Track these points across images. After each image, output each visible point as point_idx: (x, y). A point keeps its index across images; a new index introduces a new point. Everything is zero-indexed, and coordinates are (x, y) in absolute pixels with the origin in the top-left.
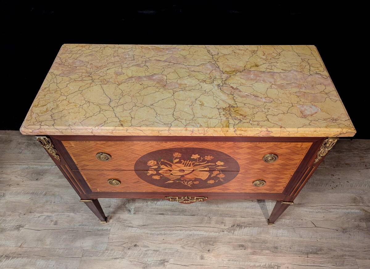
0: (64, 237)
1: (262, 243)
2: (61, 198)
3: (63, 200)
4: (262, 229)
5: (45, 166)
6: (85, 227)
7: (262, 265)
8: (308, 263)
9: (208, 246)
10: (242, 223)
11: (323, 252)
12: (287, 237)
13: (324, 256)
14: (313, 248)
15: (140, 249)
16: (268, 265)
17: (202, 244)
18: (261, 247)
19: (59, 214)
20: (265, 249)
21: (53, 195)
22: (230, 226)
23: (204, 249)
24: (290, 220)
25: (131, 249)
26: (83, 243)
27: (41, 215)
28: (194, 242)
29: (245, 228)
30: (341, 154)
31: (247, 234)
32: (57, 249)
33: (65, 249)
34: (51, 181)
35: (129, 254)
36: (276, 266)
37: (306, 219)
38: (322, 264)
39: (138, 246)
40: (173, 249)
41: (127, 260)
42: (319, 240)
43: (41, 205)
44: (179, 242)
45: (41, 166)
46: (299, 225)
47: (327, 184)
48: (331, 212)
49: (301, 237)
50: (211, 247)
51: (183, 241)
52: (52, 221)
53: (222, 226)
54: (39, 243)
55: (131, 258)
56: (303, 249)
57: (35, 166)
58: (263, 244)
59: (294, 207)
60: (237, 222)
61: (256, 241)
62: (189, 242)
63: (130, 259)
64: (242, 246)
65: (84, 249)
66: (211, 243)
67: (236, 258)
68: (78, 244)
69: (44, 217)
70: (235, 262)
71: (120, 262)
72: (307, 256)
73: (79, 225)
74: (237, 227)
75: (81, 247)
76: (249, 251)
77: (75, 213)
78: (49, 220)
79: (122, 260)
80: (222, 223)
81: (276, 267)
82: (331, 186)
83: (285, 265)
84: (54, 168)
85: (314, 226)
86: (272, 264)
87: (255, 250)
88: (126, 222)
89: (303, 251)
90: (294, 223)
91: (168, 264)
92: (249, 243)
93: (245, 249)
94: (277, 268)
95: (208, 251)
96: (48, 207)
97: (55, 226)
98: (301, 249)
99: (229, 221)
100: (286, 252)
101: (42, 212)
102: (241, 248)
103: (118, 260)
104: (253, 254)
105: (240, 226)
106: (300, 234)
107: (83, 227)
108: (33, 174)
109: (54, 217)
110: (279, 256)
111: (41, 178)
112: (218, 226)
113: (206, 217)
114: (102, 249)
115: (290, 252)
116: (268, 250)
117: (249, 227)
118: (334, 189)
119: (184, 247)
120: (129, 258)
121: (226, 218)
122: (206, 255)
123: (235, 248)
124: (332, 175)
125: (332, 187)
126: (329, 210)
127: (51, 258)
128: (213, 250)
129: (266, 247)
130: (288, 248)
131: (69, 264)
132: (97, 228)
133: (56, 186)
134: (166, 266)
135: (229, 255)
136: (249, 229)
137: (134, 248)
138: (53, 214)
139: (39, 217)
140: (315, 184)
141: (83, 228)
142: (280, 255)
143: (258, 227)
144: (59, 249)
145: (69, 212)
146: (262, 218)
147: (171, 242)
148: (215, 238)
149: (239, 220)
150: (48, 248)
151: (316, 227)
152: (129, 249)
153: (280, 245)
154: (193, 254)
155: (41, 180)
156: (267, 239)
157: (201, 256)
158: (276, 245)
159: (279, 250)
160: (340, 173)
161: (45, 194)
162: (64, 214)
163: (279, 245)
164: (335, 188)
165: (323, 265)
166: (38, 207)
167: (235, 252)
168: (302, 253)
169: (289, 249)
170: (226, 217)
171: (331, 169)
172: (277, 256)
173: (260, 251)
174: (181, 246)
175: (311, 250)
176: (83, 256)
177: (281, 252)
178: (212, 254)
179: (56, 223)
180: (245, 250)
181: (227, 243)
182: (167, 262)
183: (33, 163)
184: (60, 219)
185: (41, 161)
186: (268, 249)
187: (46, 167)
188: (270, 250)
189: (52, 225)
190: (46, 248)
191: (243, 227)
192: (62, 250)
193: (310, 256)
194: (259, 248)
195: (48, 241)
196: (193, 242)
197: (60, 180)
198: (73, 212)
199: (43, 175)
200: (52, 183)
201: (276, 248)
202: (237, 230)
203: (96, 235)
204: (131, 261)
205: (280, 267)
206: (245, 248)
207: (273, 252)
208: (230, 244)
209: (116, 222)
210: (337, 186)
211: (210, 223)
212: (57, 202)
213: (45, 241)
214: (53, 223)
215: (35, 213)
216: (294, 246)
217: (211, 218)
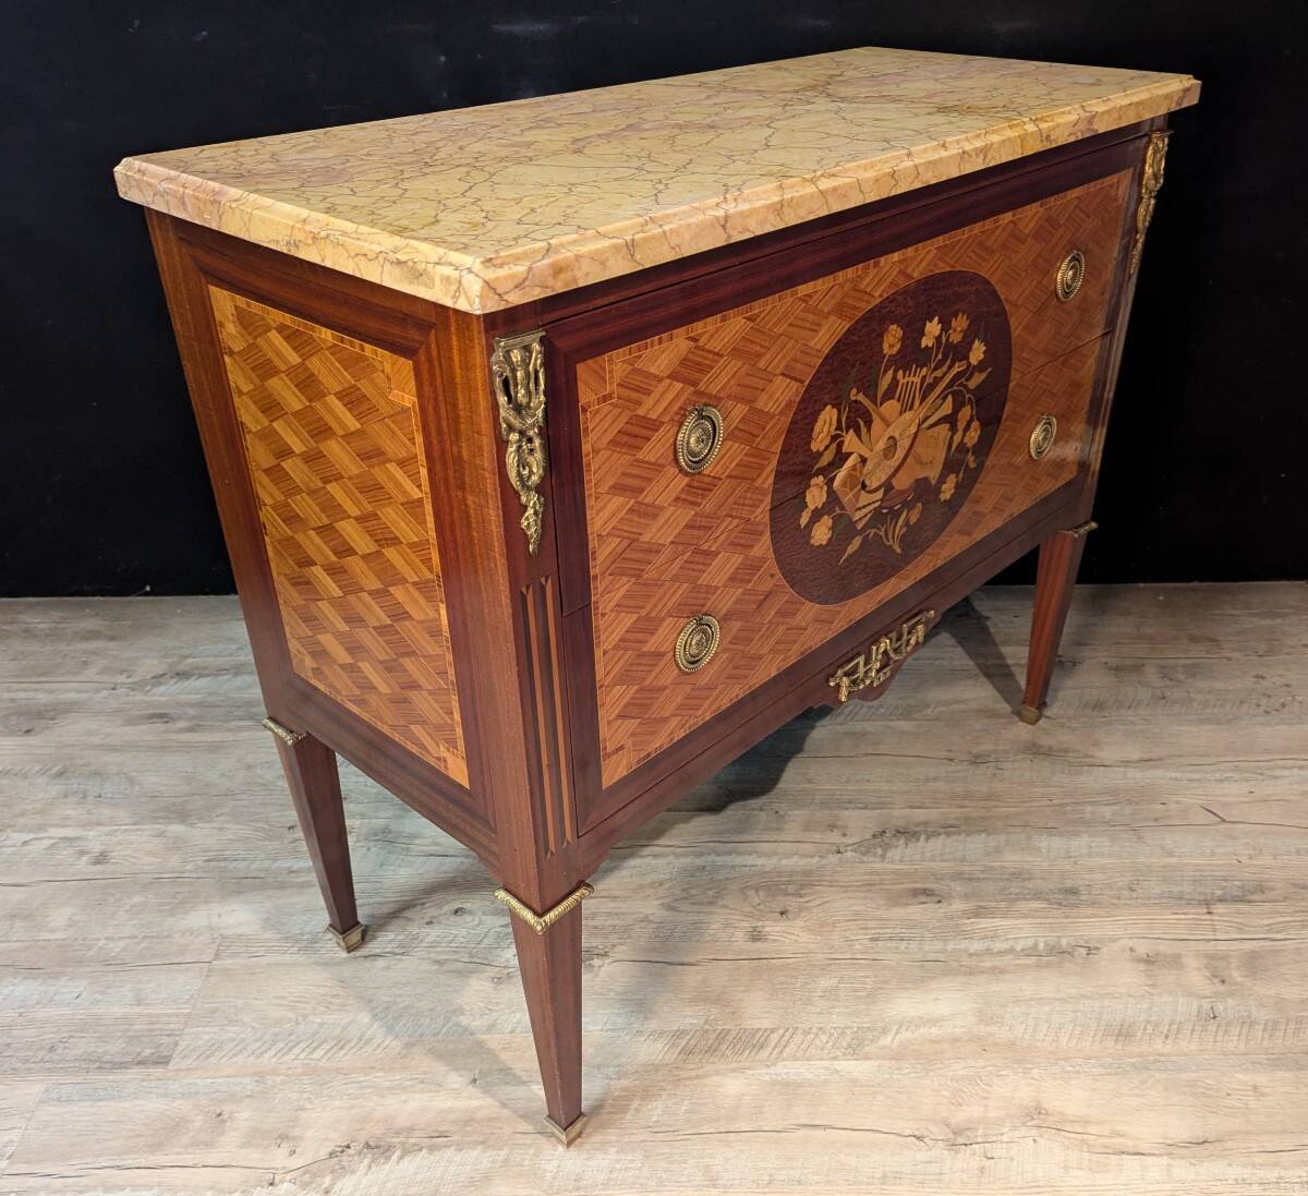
0: (137, 899)
1: (1008, 879)
2: (132, 782)
3: (137, 788)
4: (1002, 838)
5: (66, 691)
6: (235, 863)
7: (1019, 948)
8: (1214, 930)
9: (781, 898)
10: (917, 825)
11: (1270, 895)
12: (1110, 856)
13: (1281, 907)
14: (1224, 884)
15: (481, 923)
16: (1046, 945)
17: (751, 893)
18: (1007, 892)
19: (116, 831)
20: (1025, 899)
21: (96, 773)
22: (868, 836)
23: (761, 907)
24: (1116, 807)
25: (439, 923)
26: (220, 915)
27: (32, 836)
28: (717, 890)
29: (933, 840)
30: (1279, 621)
31: (942, 855)
32: (98, 939)
33: (136, 937)
34: (91, 733)
35: (429, 939)
36: (1081, 949)
37: (1178, 802)
38: (1278, 932)
39: (471, 913)
40: (623, 914)
41: (424, 959)
42: (1245, 860)
43: (38, 806)
44: (649, 892)
45: (51, 692)
46: (1156, 820)
47: (1242, 702)
48: (1276, 777)
49: (1170, 854)
50: (792, 903)
51: (669, 889)
52: (83, 853)
53: (835, 837)
54: (18, 924)
55: (437, 952)
56: (1187, 889)
57: (22, 695)
58: (1014, 884)
59: (1122, 769)
60: (894, 821)
61: (981, 876)
62: (694, 892)
63: (432, 955)
64: (927, 892)
65: (225, 932)
66: (791, 889)
67: (904, 931)
68: (197, 918)
69: (48, 843)
70: (904, 944)
71: (388, 968)
72: (1205, 911)
73: (206, 861)
74: (895, 835)
75: (211, 928)
76: (958, 906)
77: (192, 825)
78: (71, 850)
79: (400, 959)
80: (832, 827)
81: (1083, 951)
82: (1259, 706)
83: (1122, 942)
84: (105, 698)
85: (1218, 819)
86: (1064, 941)
87: (981, 901)
88: (417, 842)
89: (1187, 897)
90: (1131, 814)
91: (607, 961)
92: (953, 885)
93: (940, 902)
94: (1088, 954)
95: (782, 913)
96: (68, 812)
97: (98, 867)
98: (1176, 889)
99: (860, 823)
100: (1116, 901)
101: (41, 828)
102: (924, 899)
103: (381, 963)
104: (977, 915)
105: (907, 833)
106: (1163, 847)
107: (222, 864)
108: (14, 718)
109: (95, 840)
110: (1089, 917)
111: (47, 728)
112: (817, 837)
113: (763, 813)
114: (309, 928)
115: (1133, 902)
116: (1039, 899)
117: (948, 835)
118: (1274, 712)
119: (676, 905)
120: (429, 952)
121: (847, 813)
122: (773, 928)
123: (895, 900)
124: (1257, 676)
125: (1261, 710)
126: (1269, 773)
127: (70, 969)
128: (801, 910)
129: (1026, 891)
130: (1121, 888)
131: (152, 985)
132: (289, 865)
133: (113, 749)
134: (596, 969)
135: (871, 924)
136: (949, 840)
137: (453, 918)
138: (90, 830)
139: (25, 843)
140: (1195, 704)
141: (225, 867)
142: (1090, 911)
143: (983, 835)
144: (107, 938)
145: (162, 821)
146: (995, 807)
147: (618, 893)
148: (807, 873)
149: (900, 815)
150: (56, 940)
151: (1224, 821)
152: (431, 922)
153: (1087, 883)
154: (716, 926)
155: (47, 732)
156: (1026, 866)
157: (751, 930)
158: (1069, 884)
159: (1084, 897)
160: (1288, 670)
161: (60, 774)
162: (138, 830)
163: (1081, 882)
164: (1277, 710)
165: (1279, 936)
166: (23, 814)
167: (897, 913)
168: (1184, 902)
169: (1126, 893)
170: (847, 809)
171: (1250, 660)
172: (1077, 917)
173: (1003, 904)
174: (662, 904)
175: (1219, 892)
176: (217, 956)
177: (1094, 903)
178: (800, 923)
179: (101, 859)
180: (943, 905)
181: (858, 886)
182: (605, 955)
183: (17, 686)
184: (121, 844)
185: (53, 679)
186: (1038, 895)
187: (72, 696)
188: (1047, 900)
189: (83, 866)
190: (49, 940)
191: (923, 838)
192: (122, 944)
193: (1220, 908)
194: (999, 897)
195: (59, 917)
196: (710, 889)
197: (127, 729)
198: (183, 822)
199: (53, 719)
200: (95, 740)
201: (1073, 891)
202: (897, 847)
203: (282, 886)
204: (438, 962)
205: (1097, 949)
206: (937, 899)
207: (1060, 904)
208: (873, 888)
209: (372, 844)
210: (1283, 705)
211: (778, 829)
212: (109, 795)
213: (47, 916)
214: (85, 859)
215: (9, 830)
216: (1146, 883)
217: (781, 816)
